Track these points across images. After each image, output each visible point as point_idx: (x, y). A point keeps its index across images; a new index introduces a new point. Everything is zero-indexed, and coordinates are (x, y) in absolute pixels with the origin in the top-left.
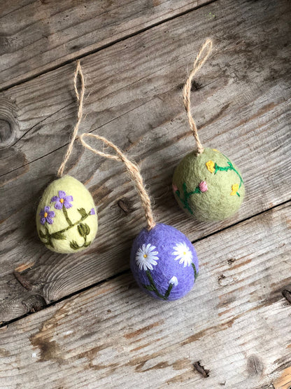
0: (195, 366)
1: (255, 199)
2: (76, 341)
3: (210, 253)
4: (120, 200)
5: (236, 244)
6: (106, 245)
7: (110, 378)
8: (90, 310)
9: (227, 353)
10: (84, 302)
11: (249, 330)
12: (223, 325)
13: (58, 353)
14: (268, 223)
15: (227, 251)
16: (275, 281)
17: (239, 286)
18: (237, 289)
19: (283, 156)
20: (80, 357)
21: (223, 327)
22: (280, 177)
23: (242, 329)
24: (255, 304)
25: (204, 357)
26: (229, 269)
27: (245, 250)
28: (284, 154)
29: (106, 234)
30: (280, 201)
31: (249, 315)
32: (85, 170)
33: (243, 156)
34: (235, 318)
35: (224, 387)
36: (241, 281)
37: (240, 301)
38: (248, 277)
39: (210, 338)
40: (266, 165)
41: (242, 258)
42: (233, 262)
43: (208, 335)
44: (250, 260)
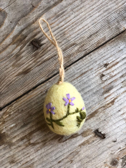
0: (95, 133)
1: (114, 27)
2: (18, 130)
3: (92, 62)
4: (33, 41)
5: (107, 55)
6: (28, 68)
7: (43, 150)
8: (24, 109)
9: (114, 121)
10: (19, 105)
11: (125, 105)
12: (108, 104)
13: (8, 139)
14: (124, 39)
15: (102, 59)
17: (114, 79)
18: (113, 81)
20: (22, 139)
21: (109, 106)
23: (121, 105)
25: (100, 126)
27: (114, 56)
29: (27, 62)
31: (123, 95)
32: (9, 27)
33: (102, 3)
34: (115, 99)
35: (116, 143)
36: (114, 76)
37: (116, 88)
38: (119, 73)
39: (102, 114)
40: (116, 6)
41: (112, 62)
42: (107, 65)
43: (100, 112)
44: (118, 63)
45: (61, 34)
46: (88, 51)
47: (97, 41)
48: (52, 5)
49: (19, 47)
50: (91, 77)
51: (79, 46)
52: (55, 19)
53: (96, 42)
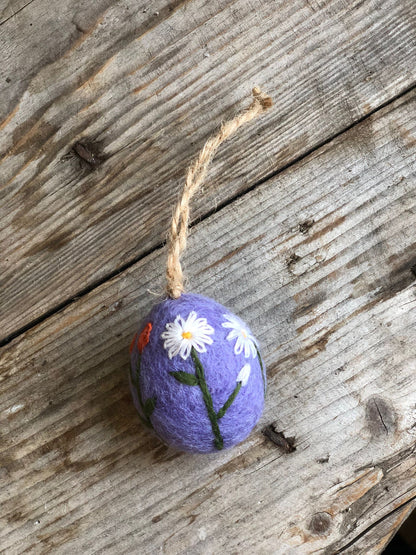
0: (265, 434)
1: (335, 102)
2: (32, 422)
3: (263, 216)
4: (77, 143)
5: (311, 193)
6: (62, 231)
7: (107, 483)
8: (50, 359)
9: (324, 400)
10: (36, 348)
11: (359, 350)
12: (308, 348)
14: (366, 144)
15: (295, 208)
16: (396, 250)
17: (328, 270)
18: (326, 278)
19: (376, 14)
20: (44, 450)
21: (309, 354)
22: (377, 52)
23: (346, 350)
24: (363, 300)
25: (281, 415)
26: (306, 242)
27: (329, 200)
28: (376, 9)
29: (59, 212)
30: (384, 99)
31: (355, 322)
33: (300, 22)
34: (329, 333)
35: (327, 465)
36: (330, 260)
37: (333, 299)
38: (343, 252)
39: (287, 378)
40: (345, 35)
41: (326, 217)
42: (311, 226)
43: (284, 373)
44: (342, 219)
45: (166, 124)
46: (250, 178)
47: (281, 146)
48: (138, 26)
49: (34, 164)
50: (259, 262)
51: (222, 164)
52: (148, 72)
53: (276, 150)
